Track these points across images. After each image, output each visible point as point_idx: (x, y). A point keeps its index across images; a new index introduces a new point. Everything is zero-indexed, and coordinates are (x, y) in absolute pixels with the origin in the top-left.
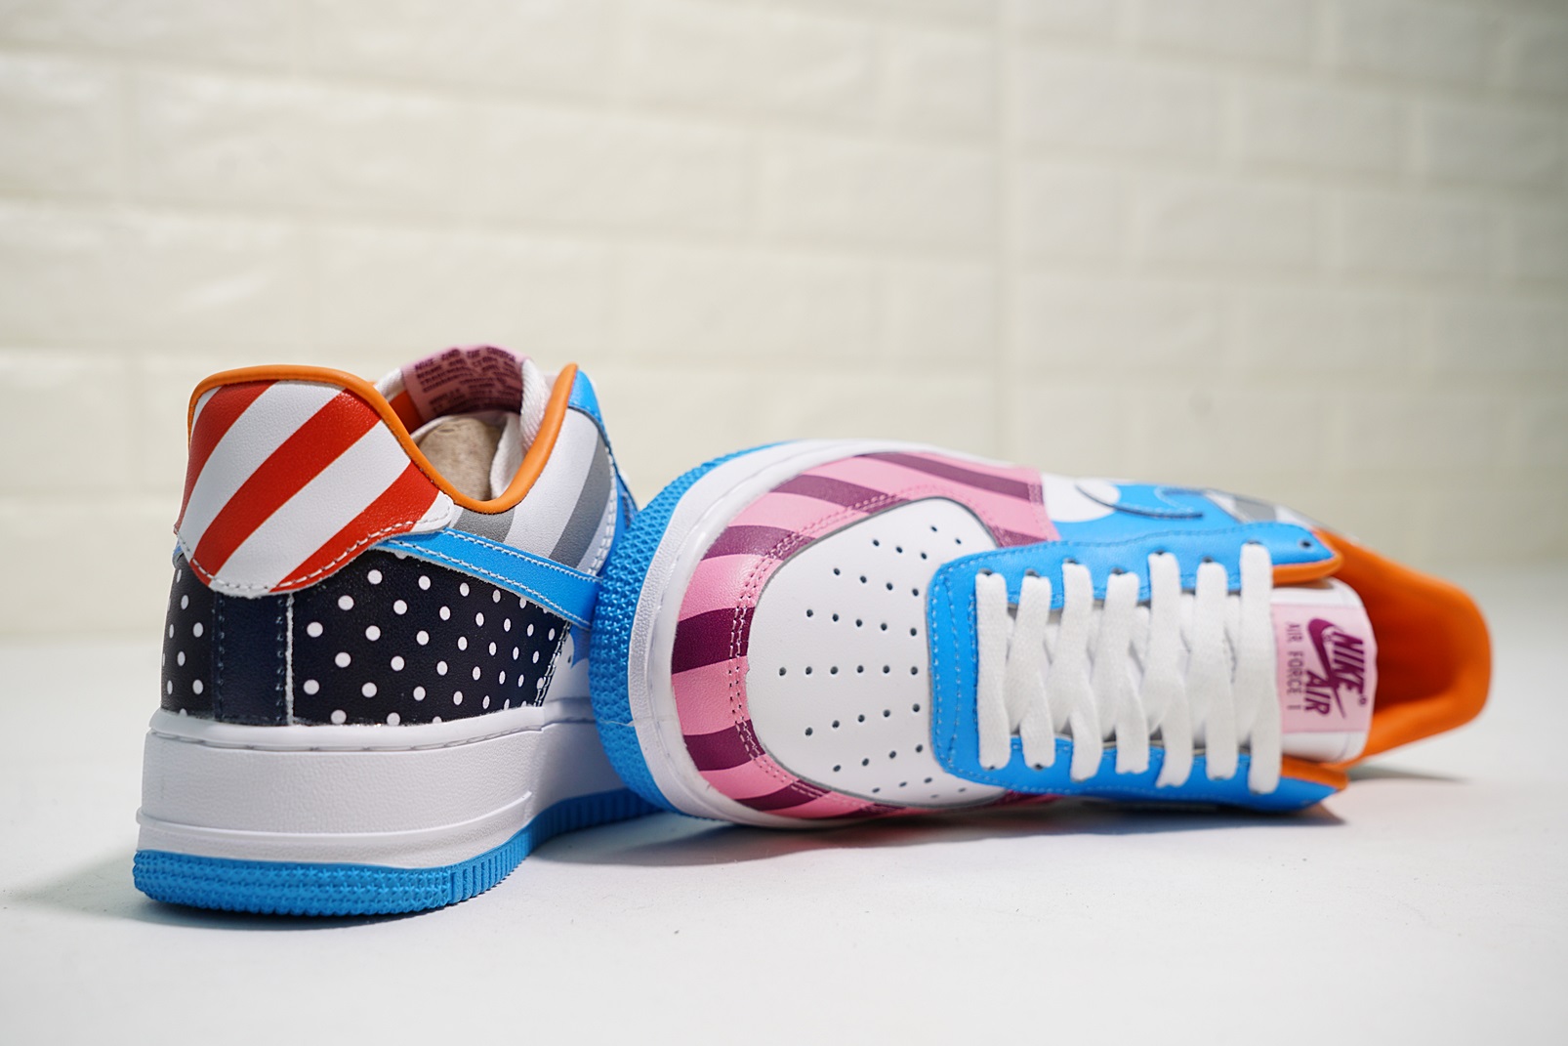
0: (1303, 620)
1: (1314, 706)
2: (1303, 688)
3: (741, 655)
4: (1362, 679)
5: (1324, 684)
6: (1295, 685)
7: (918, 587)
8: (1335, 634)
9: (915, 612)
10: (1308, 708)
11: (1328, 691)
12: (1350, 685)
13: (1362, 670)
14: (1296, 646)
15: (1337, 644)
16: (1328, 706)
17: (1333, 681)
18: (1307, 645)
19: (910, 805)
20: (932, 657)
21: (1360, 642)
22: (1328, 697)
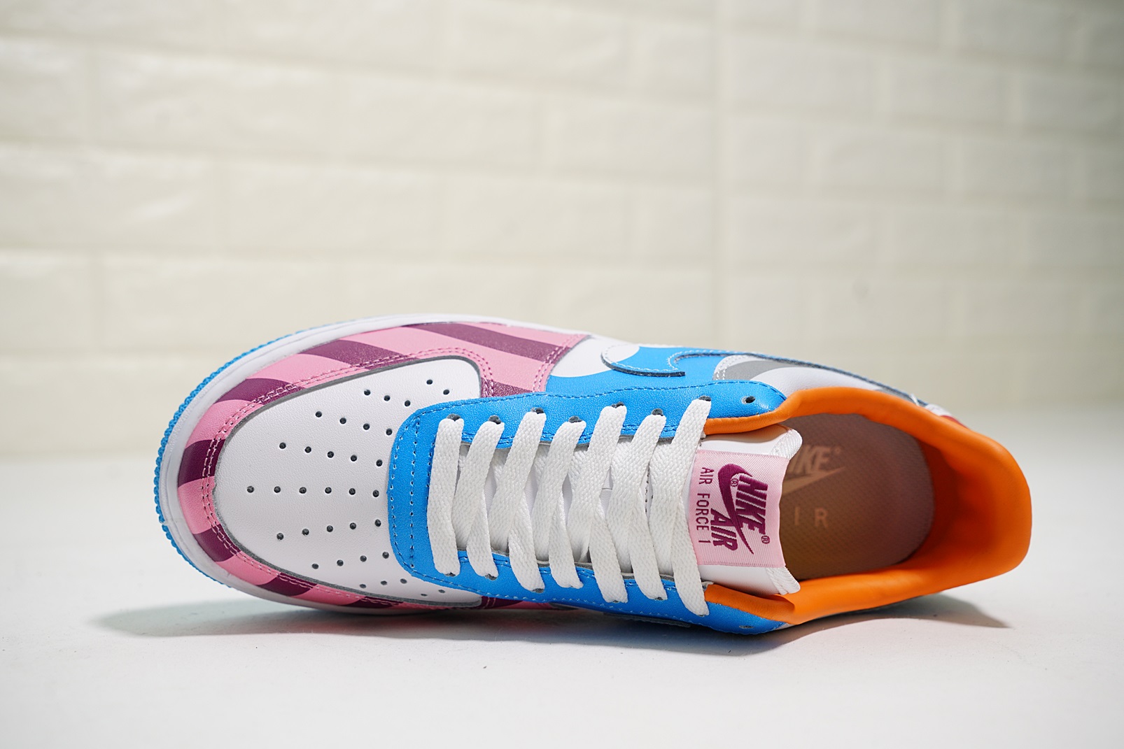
0: (718, 465)
1: (721, 541)
2: (709, 524)
3: (210, 475)
4: (763, 520)
5: (727, 522)
6: (703, 522)
7: (392, 428)
8: (742, 479)
9: (384, 447)
10: (716, 543)
11: (733, 529)
12: (752, 525)
13: (763, 512)
14: (705, 488)
15: (740, 488)
16: (735, 542)
17: (736, 520)
18: (714, 488)
19: (407, 600)
20: (391, 483)
21: (765, 487)
22: (734, 534)
